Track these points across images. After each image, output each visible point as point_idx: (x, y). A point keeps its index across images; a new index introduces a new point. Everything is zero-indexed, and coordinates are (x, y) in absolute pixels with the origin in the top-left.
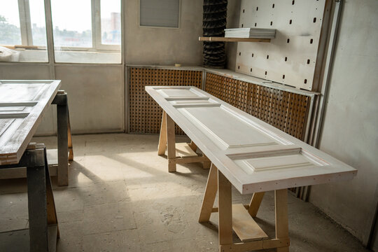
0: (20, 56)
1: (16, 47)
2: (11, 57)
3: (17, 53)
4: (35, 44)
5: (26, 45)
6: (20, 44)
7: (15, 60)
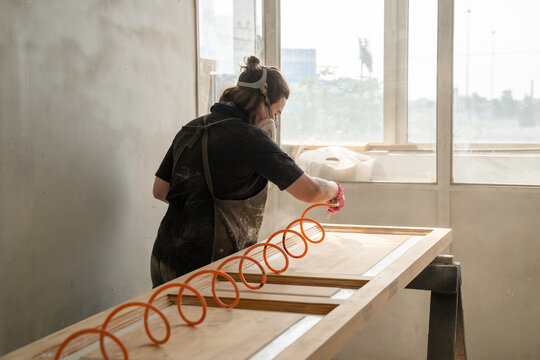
0: (377, 167)
1: (370, 148)
2: (354, 170)
3: (370, 161)
4: (412, 140)
5: (391, 142)
6: (379, 140)
7: (363, 177)
